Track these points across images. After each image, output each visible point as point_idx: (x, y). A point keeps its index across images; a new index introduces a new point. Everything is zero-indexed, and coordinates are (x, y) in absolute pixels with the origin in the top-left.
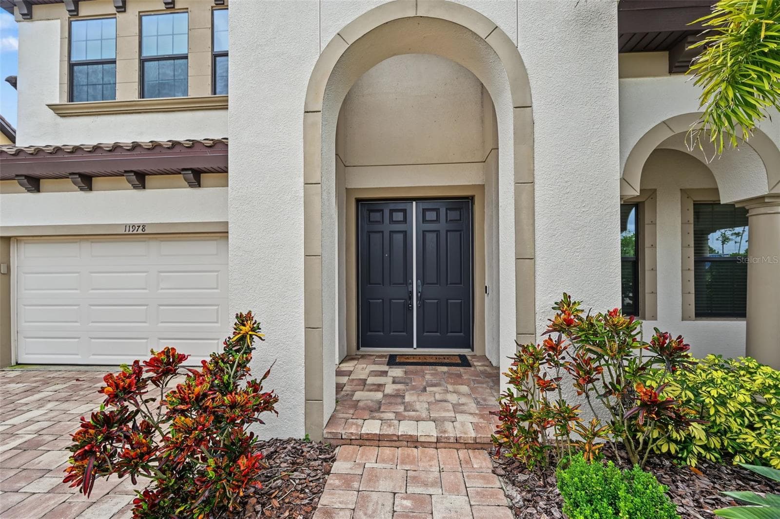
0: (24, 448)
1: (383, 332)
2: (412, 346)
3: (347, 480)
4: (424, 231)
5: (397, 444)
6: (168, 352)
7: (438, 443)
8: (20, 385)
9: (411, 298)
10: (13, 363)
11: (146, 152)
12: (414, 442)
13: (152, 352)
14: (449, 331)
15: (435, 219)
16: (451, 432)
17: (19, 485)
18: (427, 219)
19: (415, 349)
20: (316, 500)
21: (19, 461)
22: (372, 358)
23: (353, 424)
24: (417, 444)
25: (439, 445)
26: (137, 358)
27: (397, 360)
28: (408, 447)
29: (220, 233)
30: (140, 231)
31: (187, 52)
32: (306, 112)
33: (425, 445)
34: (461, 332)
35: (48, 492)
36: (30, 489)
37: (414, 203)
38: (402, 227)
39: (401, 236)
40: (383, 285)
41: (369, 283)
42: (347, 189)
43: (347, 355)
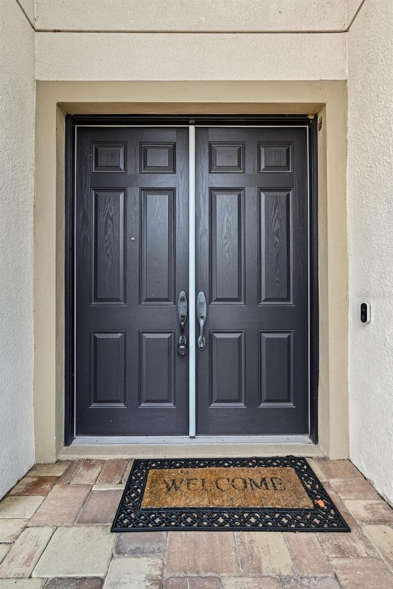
1: (125, 401)
2: (186, 432)
4: (211, 190)
9: (184, 330)
14: (264, 397)
19: (193, 437)
34: (288, 401)
37: (192, 128)
38: (164, 181)
39: (164, 199)
40: (125, 302)
41: (96, 299)
42: (40, 85)
43: (32, 462)
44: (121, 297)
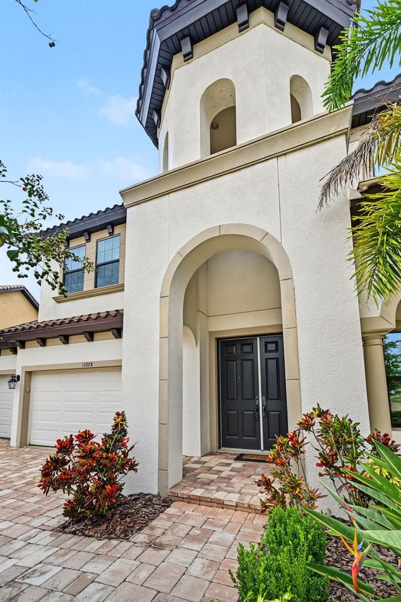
0: (27, 484)
1: (238, 436)
2: (260, 449)
3: (170, 517)
4: (266, 359)
5: (211, 504)
6: (85, 432)
7: (237, 507)
8: (30, 455)
9: (258, 410)
10: (28, 444)
11: (94, 321)
12: (221, 504)
13: (79, 432)
15: (274, 349)
16: (247, 500)
17: (24, 498)
18: (268, 349)
19: (262, 451)
20: (149, 522)
21: (25, 489)
22: (227, 455)
23: (187, 489)
24: (223, 506)
25: (238, 508)
26: (72, 434)
27: (243, 458)
28: (217, 507)
29: (116, 367)
30: (90, 366)
31: (118, 258)
32: (161, 297)
33: (229, 507)
35: (35, 503)
36: (28, 500)
37: (258, 338)
38: (250, 357)
39: (250, 363)
40: (237, 399)
41: (227, 399)
42: (210, 332)
43: (210, 451)
44: (236, 398)
